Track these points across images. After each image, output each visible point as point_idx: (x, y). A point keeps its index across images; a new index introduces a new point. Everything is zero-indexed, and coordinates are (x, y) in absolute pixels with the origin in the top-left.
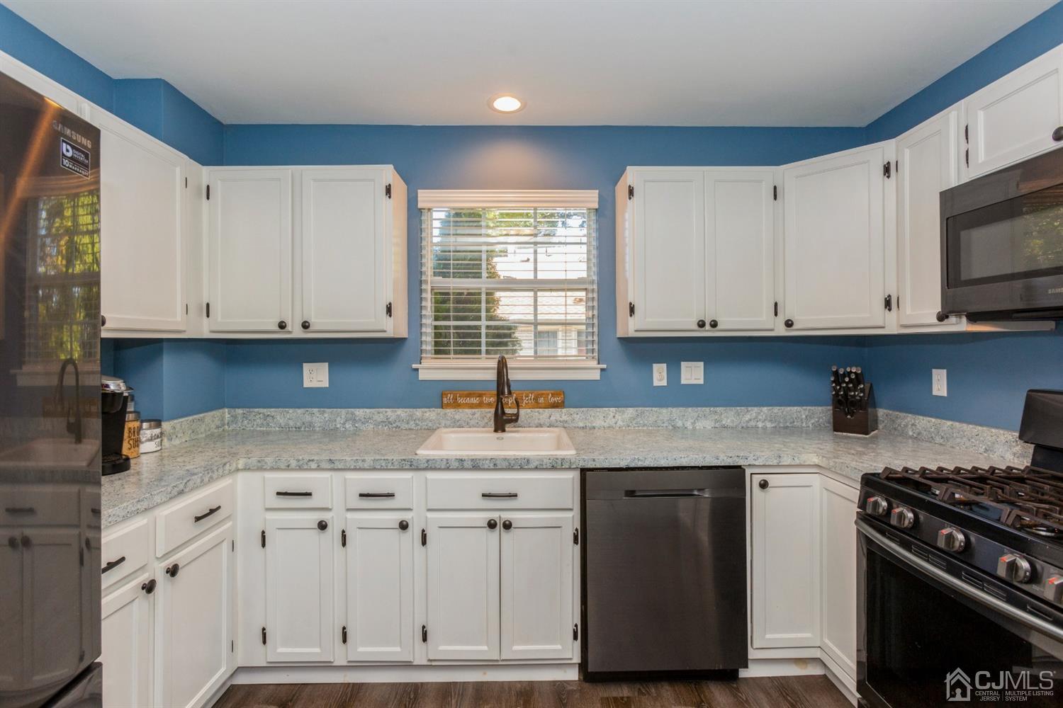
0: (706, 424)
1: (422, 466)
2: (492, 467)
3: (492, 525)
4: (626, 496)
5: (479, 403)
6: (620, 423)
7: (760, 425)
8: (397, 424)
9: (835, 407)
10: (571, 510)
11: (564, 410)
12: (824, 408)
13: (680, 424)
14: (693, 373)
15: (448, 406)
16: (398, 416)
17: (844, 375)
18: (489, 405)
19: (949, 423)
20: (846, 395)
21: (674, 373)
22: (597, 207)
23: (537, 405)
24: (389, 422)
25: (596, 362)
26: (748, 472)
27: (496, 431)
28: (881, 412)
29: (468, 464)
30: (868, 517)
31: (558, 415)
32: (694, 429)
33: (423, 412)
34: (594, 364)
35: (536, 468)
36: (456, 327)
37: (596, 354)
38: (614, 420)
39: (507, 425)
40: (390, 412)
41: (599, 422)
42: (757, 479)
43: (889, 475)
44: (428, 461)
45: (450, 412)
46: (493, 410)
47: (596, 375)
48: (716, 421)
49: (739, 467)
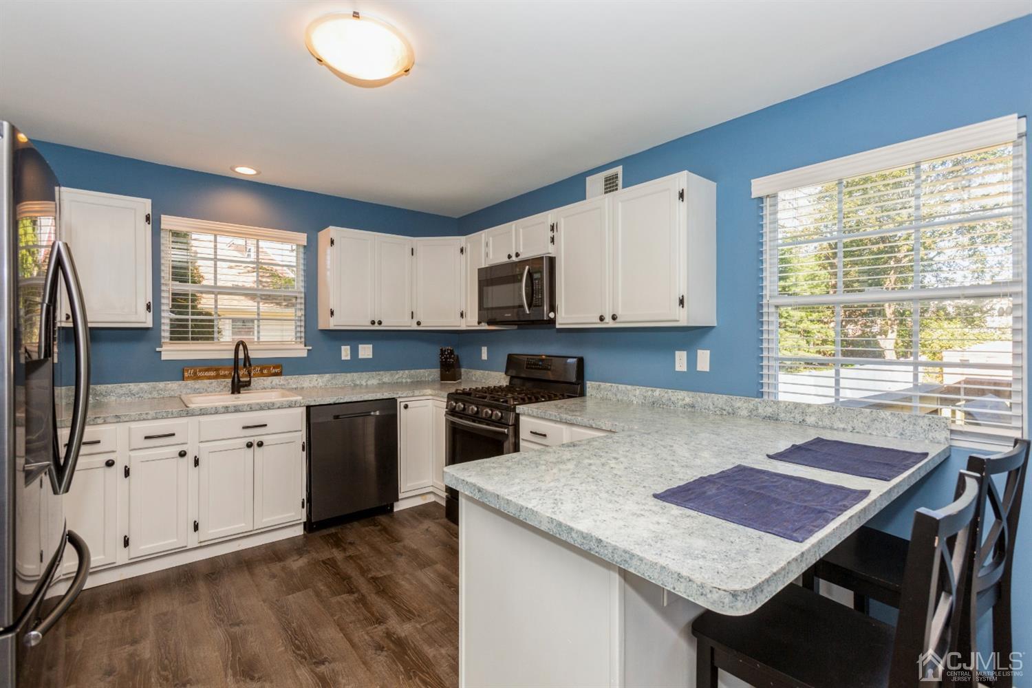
0: (374, 382)
1: (197, 413)
2: (248, 409)
3: (250, 445)
4: (334, 419)
5: (216, 375)
6: (321, 384)
7: (404, 381)
8: (140, 394)
9: (441, 368)
10: (301, 431)
11: (282, 377)
12: (435, 370)
13: (358, 382)
14: (366, 351)
15: (189, 378)
16: (141, 389)
17: (445, 351)
18: (225, 376)
19: (487, 372)
20: (446, 361)
21: (354, 352)
22: (306, 244)
23: (262, 375)
24: (132, 394)
25: (303, 345)
26: (399, 400)
27: (233, 393)
28: (463, 370)
29: (232, 409)
30: (452, 412)
31: (277, 381)
32: (367, 385)
33: (166, 384)
34: (302, 346)
35: (279, 408)
36: (192, 320)
37: (303, 340)
38: (316, 382)
39: (242, 389)
40: (133, 386)
41: (306, 385)
42: (403, 404)
43: (456, 393)
44: (201, 410)
45: (190, 383)
46: (230, 380)
47: (304, 354)
48: (379, 380)
49: (394, 398)
